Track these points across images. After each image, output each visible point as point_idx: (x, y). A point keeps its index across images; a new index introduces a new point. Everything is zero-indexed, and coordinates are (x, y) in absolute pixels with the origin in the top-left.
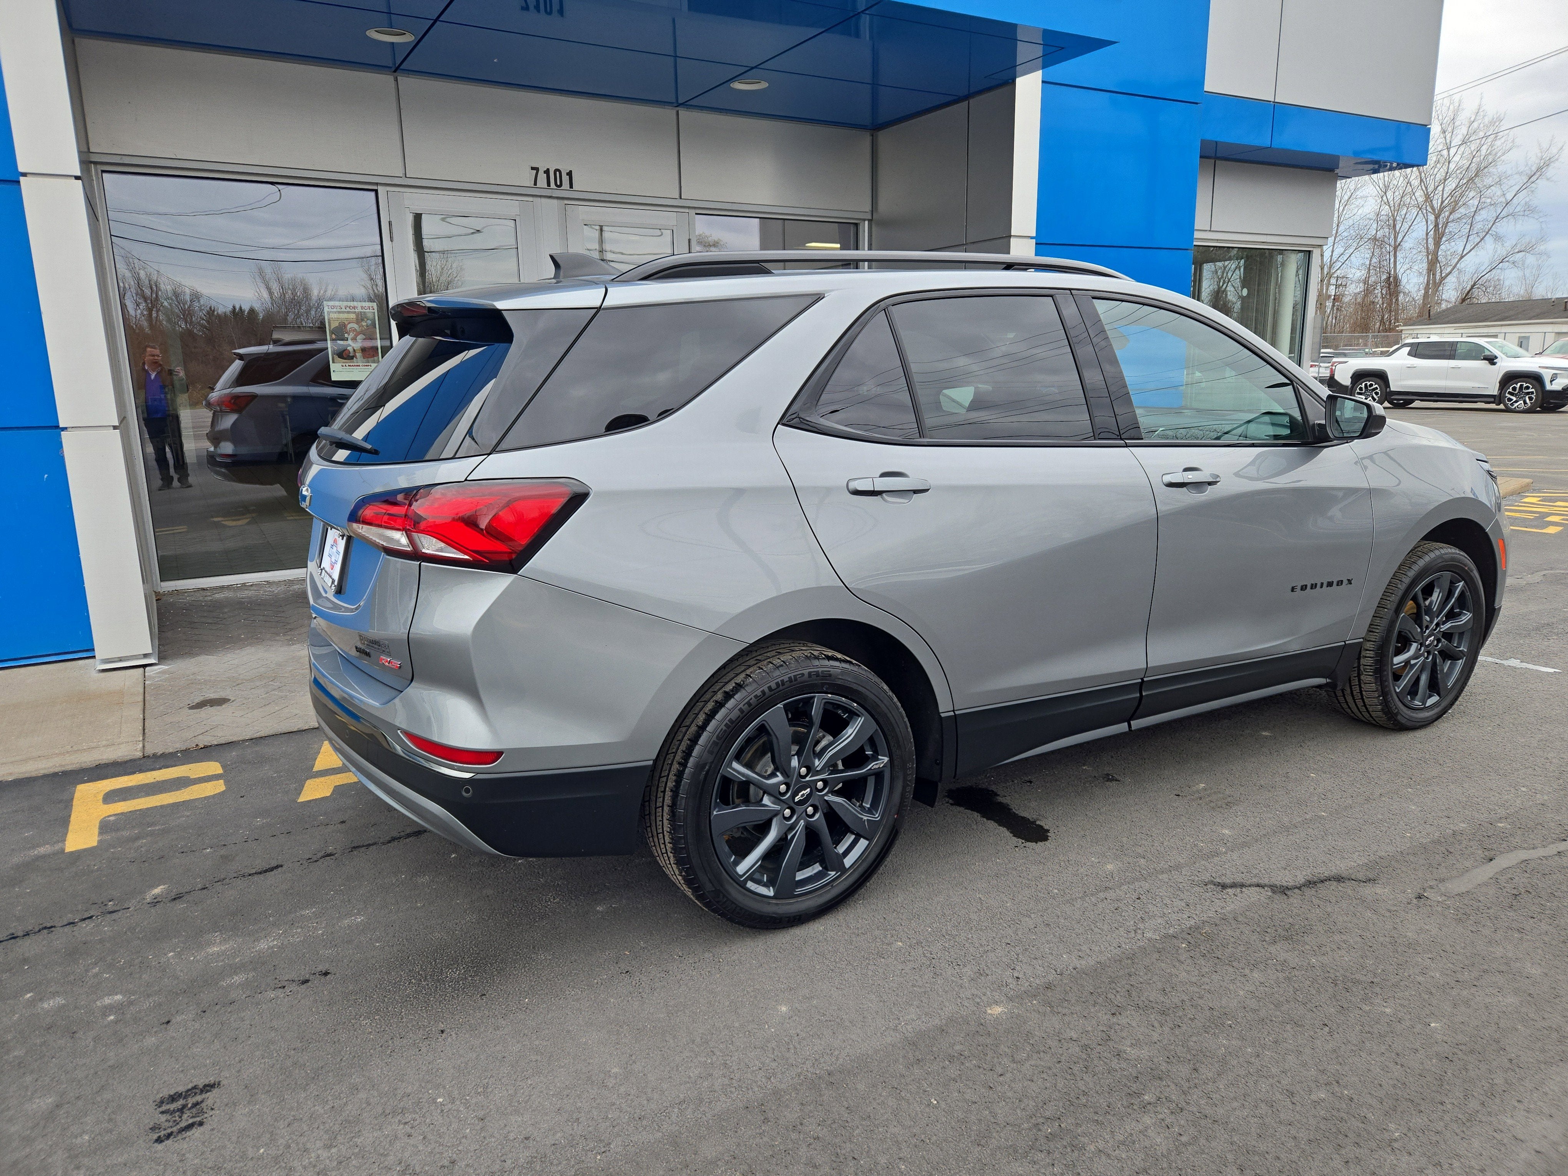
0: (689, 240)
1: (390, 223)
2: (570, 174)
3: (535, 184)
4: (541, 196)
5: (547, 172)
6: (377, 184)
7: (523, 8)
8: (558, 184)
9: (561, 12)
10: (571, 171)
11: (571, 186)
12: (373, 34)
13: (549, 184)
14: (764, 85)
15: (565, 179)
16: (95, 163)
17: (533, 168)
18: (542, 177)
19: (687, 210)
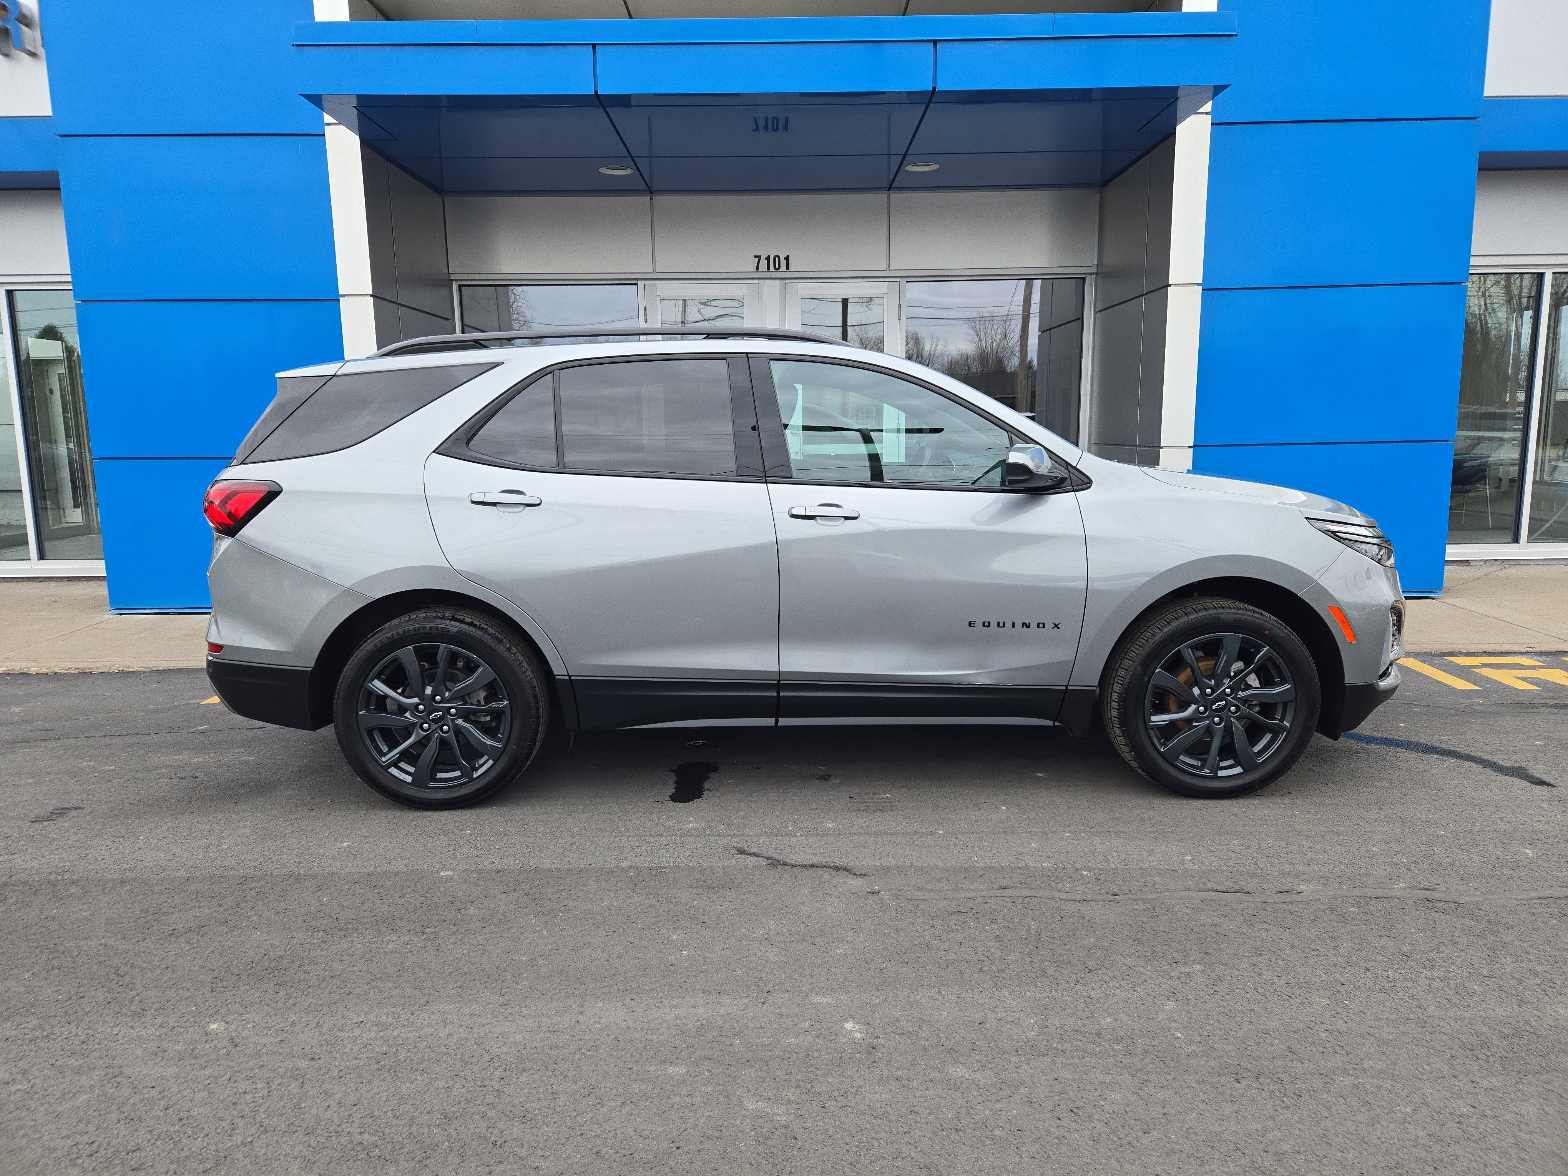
0: (900, 305)
1: (645, 309)
2: (787, 258)
3: (757, 269)
4: (765, 279)
5: (768, 259)
6: (637, 279)
7: (754, 130)
8: (777, 267)
9: (786, 128)
10: (788, 257)
11: (788, 268)
12: (604, 171)
13: (769, 268)
14: (934, 167)
15: (783, 263)
16: (456, 280)
17: (756, 257)
18: (763, 262)
19: (898, 279)
